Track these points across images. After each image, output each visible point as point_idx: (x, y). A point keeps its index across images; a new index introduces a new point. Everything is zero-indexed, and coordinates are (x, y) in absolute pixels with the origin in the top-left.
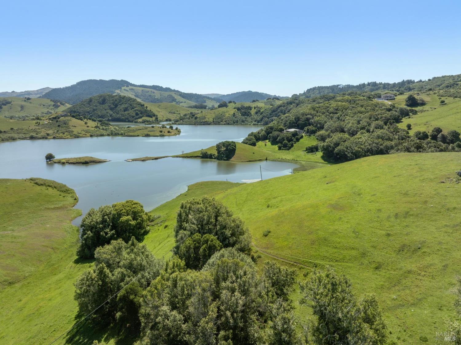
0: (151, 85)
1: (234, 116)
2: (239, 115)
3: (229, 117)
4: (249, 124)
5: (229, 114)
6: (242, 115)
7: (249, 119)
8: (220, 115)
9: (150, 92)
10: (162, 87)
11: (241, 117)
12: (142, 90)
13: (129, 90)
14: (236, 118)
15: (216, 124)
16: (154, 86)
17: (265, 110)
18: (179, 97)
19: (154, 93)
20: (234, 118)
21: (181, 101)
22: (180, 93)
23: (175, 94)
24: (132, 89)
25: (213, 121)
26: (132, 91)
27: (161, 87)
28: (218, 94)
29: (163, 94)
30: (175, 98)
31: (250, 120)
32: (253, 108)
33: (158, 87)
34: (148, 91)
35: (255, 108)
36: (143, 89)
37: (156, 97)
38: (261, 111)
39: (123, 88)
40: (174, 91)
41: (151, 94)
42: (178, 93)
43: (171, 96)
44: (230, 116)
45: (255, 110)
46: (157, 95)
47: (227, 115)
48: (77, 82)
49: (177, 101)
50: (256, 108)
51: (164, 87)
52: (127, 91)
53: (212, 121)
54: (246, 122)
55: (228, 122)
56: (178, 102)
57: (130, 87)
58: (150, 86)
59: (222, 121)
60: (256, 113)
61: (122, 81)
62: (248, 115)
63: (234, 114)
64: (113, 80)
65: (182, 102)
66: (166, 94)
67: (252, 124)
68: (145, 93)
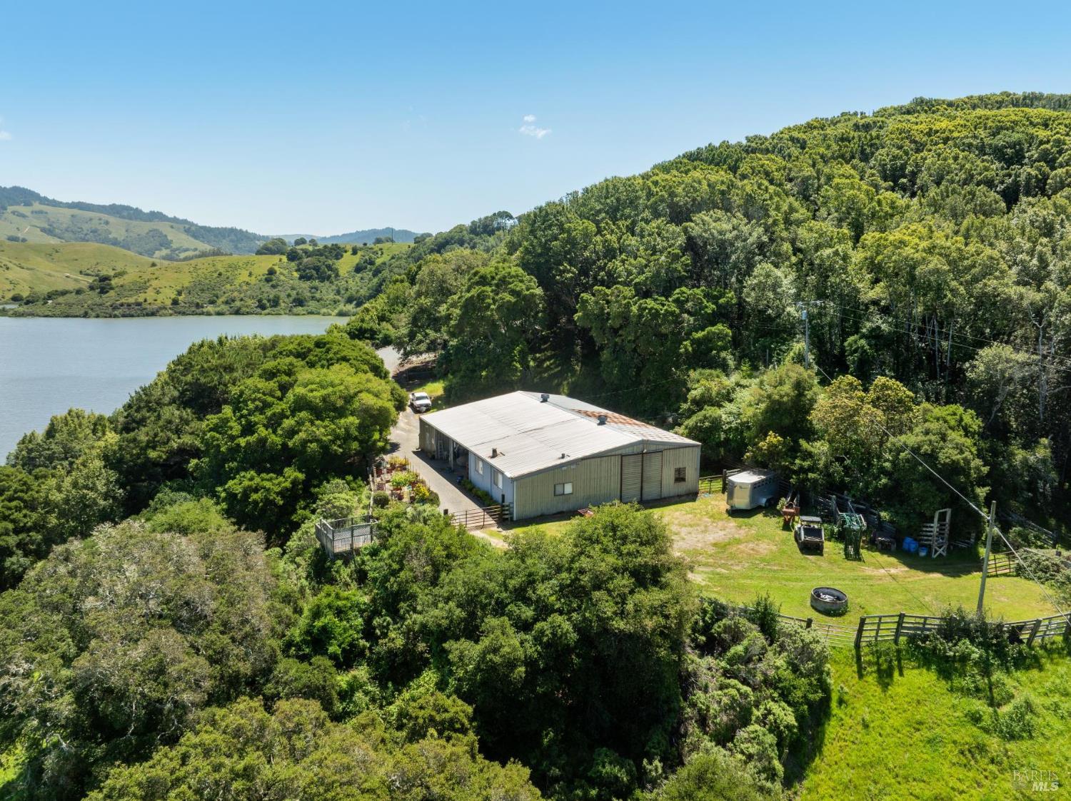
0: (107, 204)
1: (268, 280)
2: (288, 274)
3: (248, 284)
4: (324, 310)
5: (250, 275)
6: (301, 278)
7: (326, 290)
8: (216, 275)
9: (96, 221)
10: (141, 211)
11: (297, 283)
12: (74, 216)
13: (29, 214)
14: (273, 287)
15: (184, 314)
17: (393, 258)
18: (184, 236)
19: (107, 223)
20: (267, 288)
21: (186, 246)
22: (187, 226)
23: (172, 227)
24: (41, 212)
25: (175, 302)
26: (36, 218)
29: (134, 227)
30: (169, 238)
31: (331, 296)
32: (350, 252)
33: (128, 208)
34: (91, 219)
35: (355, 252)
36: (76, 211)
37: (110, 236)
38: (379, 261)
39: (11, 208)
40: (175, 220)
41: (99, 227)
42: (181, 226)
43: (155, 233)
44: (253, 280)
45: (356, 259)
46: (118, 229)
47: (243, 276)
49: (174, 246)
50: (360, 253)
51: (146, 210)
52: (23, 216)
53: (168, 303)
54: (312, 305)
55: (238, 303)
56: (177, 249)
57: (38, 206)
58: (104, 207)
59: (212, 302)
60: (358, 269)
62: (323, 278)
63: (271, 272)
66: (143, 228)
67: (336, 311)
68: (79, 225)
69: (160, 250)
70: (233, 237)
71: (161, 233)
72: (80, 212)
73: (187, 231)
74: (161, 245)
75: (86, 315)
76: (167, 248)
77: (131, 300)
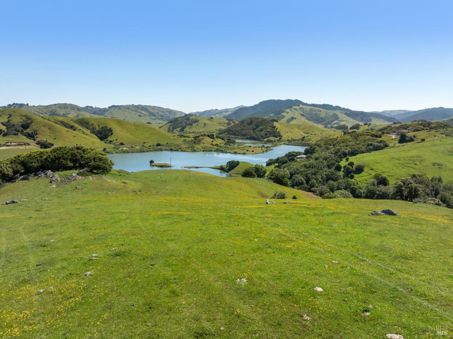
9: (317, 111)
12: (311, 109)
13: (298, 109)
16: (324, 105)
18: (344, 115)
19: (320, 111)
23: (341, 112)
24: (302, 108)
26: (300, 110)
27: (332, 106)
28: (406, 111)
29: (329, 112)
33: (328, 105)
34: (316, 110)
37: (320, 116)
39: (294, 107)
41: (317, 113)
46: (323, 113)
48: (259, 102)
52: (296, 110)
57: (301, 106)
61: (296, 100)
64: (288, 99)
65: (344, 121)
66: (331, 112)
68: (312, 112)
69: (335, 121)
70: (362, 116)
71: (337, 115)
72: (313, 107)
73: (346, 114)
74: (336, 119)
75: (298, 145)
76: (337, 120)
77: (307, 143)
